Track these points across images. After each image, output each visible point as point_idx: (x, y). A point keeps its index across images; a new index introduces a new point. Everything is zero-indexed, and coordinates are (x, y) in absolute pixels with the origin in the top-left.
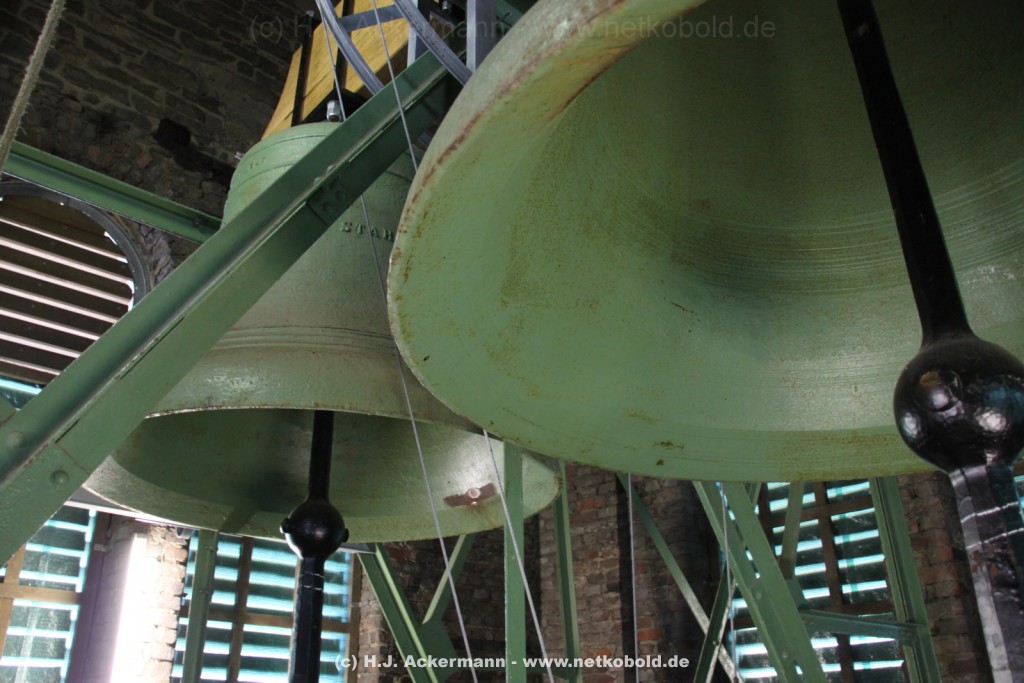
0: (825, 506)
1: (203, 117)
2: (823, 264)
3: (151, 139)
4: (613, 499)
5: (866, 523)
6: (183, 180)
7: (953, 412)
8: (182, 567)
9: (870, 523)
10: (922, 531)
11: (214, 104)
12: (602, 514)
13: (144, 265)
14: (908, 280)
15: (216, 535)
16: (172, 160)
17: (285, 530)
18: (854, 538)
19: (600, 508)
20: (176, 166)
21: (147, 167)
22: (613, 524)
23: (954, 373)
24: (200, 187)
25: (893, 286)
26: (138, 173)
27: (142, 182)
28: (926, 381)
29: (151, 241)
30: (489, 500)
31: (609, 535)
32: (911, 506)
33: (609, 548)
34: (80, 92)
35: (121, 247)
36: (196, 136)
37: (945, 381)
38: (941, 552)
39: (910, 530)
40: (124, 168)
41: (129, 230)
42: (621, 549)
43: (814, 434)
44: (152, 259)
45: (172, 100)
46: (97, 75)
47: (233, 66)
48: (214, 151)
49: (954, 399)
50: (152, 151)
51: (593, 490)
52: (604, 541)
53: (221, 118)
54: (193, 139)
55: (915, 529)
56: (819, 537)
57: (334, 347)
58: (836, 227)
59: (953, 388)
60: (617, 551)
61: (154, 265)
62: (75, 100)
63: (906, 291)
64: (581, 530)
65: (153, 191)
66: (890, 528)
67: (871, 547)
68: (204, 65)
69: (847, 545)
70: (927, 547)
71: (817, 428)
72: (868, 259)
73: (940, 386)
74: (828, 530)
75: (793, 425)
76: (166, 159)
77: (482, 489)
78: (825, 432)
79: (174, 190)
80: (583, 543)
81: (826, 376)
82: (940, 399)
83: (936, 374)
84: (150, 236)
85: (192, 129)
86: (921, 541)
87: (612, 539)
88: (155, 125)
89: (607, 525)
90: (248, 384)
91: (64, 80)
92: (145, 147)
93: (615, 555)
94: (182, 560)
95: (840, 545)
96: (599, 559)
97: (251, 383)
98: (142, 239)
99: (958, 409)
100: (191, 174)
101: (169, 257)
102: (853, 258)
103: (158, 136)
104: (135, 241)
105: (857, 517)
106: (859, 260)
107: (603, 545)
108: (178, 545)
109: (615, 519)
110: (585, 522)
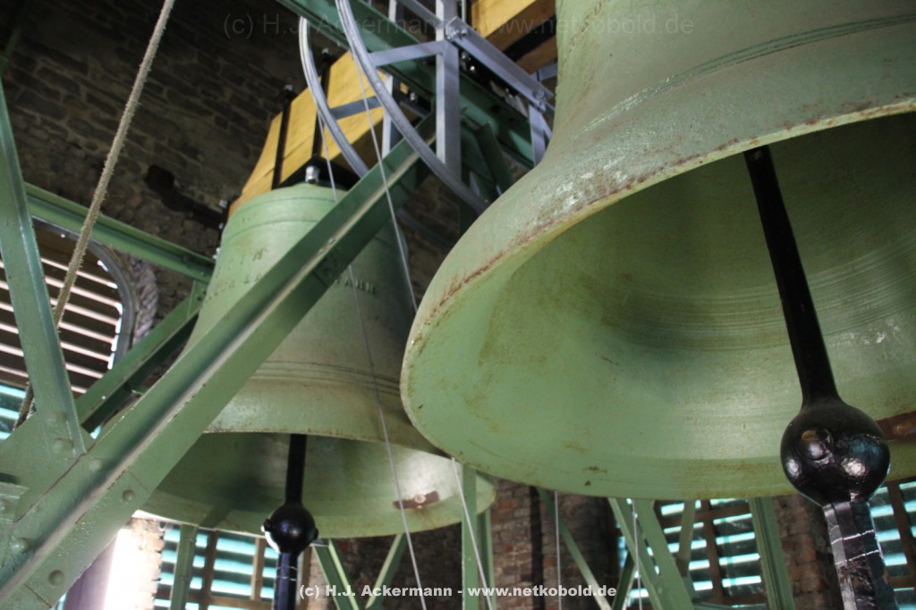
0: (709, 512)
1: (184, 163)
2: (720, 327)
3: (142, 183)
4: (527, 502)
5: (743, 527)
6: (167, 218)
7: (825, 461)
8: (159, 555)
9: (747, 526)
10: (790, 536)
11: (194, 152)
12: (517, 514)
13: (131, 290)
14: (788, 341)
15: (195, 530)
16: (159, 202)
17: (267, 529)
18: (733, 539)
19: (516, 508)
20: (163, 207)
21: (139, 207)
22: (527, 523)
23: (827, 431)
24: (182, 225)
25: (775, 346)
26: (130, 212)
27: (133, 219)
28: (807, 437)
29: (138, 270)
30: (432, 505)
31: (523, 532)
32: (782, 514)
33: (522, 544)
34: (82, 140)
35: (112, 275)
36: (179, 180)
37: (821, 438)
38: (807, 553)
39: (781, 534)
40: (119, 208)
41: (119, 260)
42: (534, 545)
43: (710, 462)
44: (139, 286)
45: (158, 148)
46: (97, 126)
47: (211, 120)
48: (193, 193)
49: (828, 451)
50: (143, 193)
51: (510, 493)
52: (519, 538)
53: (199, 164)
54: (176, 183)
55: (785, 534)
56: (704, 538)
57: (321, 381)
58: (730, 297)
59: (826, 443)
60: (530, 546)
61: (141, 291)
62: (79, 147)
63: (787, 350)
64: (498, 527)
65: (142, 228)
66: (764, 532)
67: (748, 548)
68: (186, 119)
69: (727, 545)
70: (794, 549)
71: (713, 457)
72: (756, 324)
73: (817, 442)
74: (712, 532)
75: (694, 454)
76: (155, 201)
77: (427, 496)
78: (719, 461)
79: (161, 228)
80: (500, 538)
81: (721, 416)
82: (815, 450)
83: (813, 432)
84: (138, 266)
85: (175, 173)
86: (790, 544)
87: (526, 535)
88: (144, 168)
89: (521, 524)
90: (252, 412)
91: (69, 129)
92: (137, 189)
93: (527, 549)
94: (159, 549)
95: (721, 546)
96: (514, 553)
97: (255, 411)
98: (131, 268)
99: (830, 459)
100: (176, 214)
101: (155, 285)
102: (744, 323)
103: (148, 179)
104: (124, 269)
105: (736, 522)
106: (749, 324)
107: (517, 541)
108: (157, 536)
109: (528, 519)
110: (502, 520)
